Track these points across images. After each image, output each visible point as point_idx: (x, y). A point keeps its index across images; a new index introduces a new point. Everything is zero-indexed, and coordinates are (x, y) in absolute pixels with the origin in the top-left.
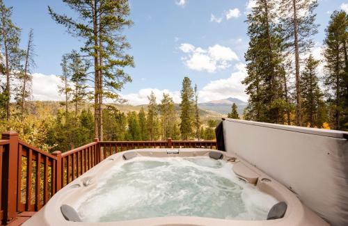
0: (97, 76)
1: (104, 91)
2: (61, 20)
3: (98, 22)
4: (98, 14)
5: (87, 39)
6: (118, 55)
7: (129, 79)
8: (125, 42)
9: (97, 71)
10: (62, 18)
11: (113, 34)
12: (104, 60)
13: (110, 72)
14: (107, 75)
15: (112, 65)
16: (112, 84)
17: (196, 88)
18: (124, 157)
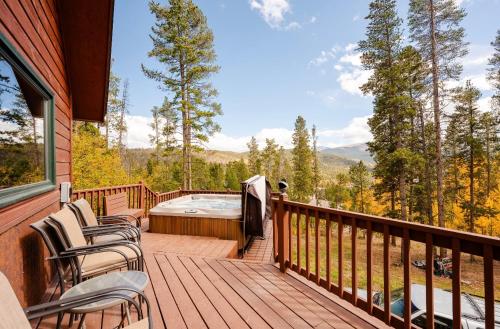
0: (184, 129)
1: (193, 144)
2: (152, 75)
3: (185, 74)
5: (175, 94)
6: (206, 105)
7: (217, 128)
8: (212, 89)
9: (184, 125)
10: (152, 73)
11: (200, 82)
12: (191, 111)
13: (197, 123)
14: (195, 127)
15: (199, 116)
16: (199, 136)
17: (314, 130)
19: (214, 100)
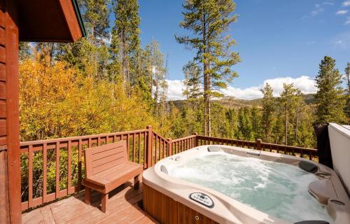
1: (212, 91)
2: (181, 41)
3: (207, 31)
4: (207, 24)
5: (197, 50)
9: (205, 75)
10: (182, 39)
14: (215, 76)
16: (217, 84)
18: (209, 150)
19: (232, 50)
